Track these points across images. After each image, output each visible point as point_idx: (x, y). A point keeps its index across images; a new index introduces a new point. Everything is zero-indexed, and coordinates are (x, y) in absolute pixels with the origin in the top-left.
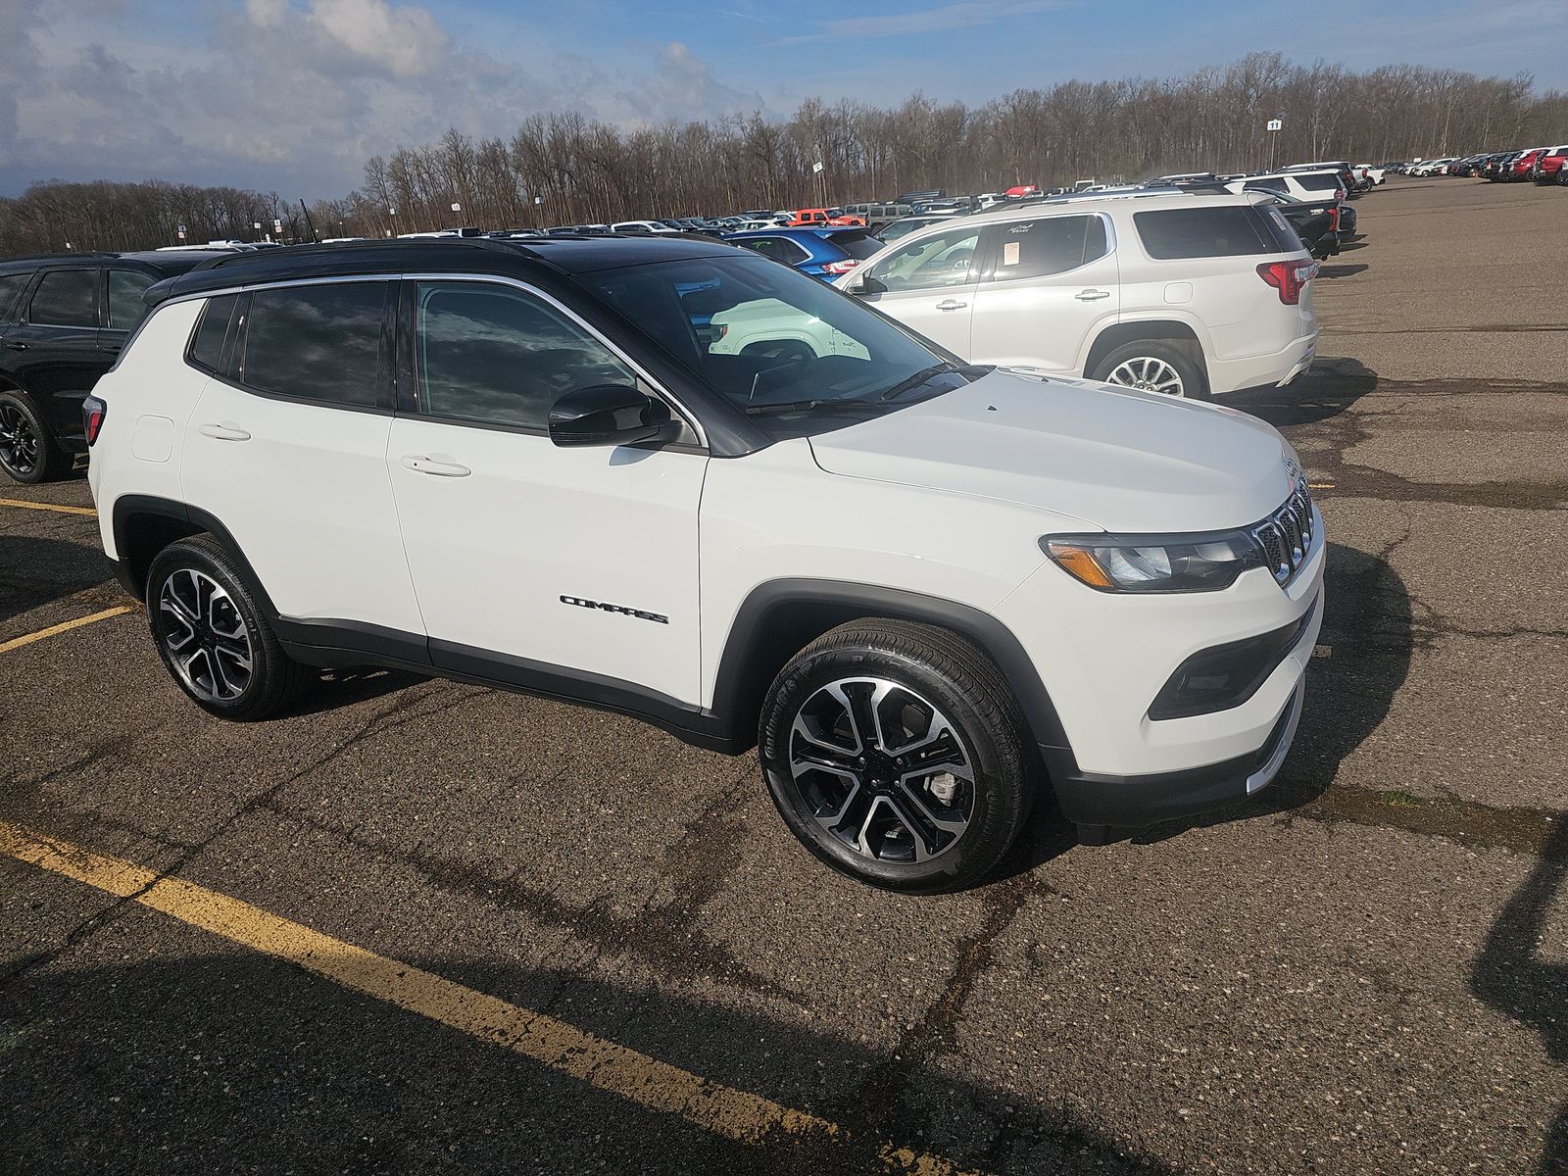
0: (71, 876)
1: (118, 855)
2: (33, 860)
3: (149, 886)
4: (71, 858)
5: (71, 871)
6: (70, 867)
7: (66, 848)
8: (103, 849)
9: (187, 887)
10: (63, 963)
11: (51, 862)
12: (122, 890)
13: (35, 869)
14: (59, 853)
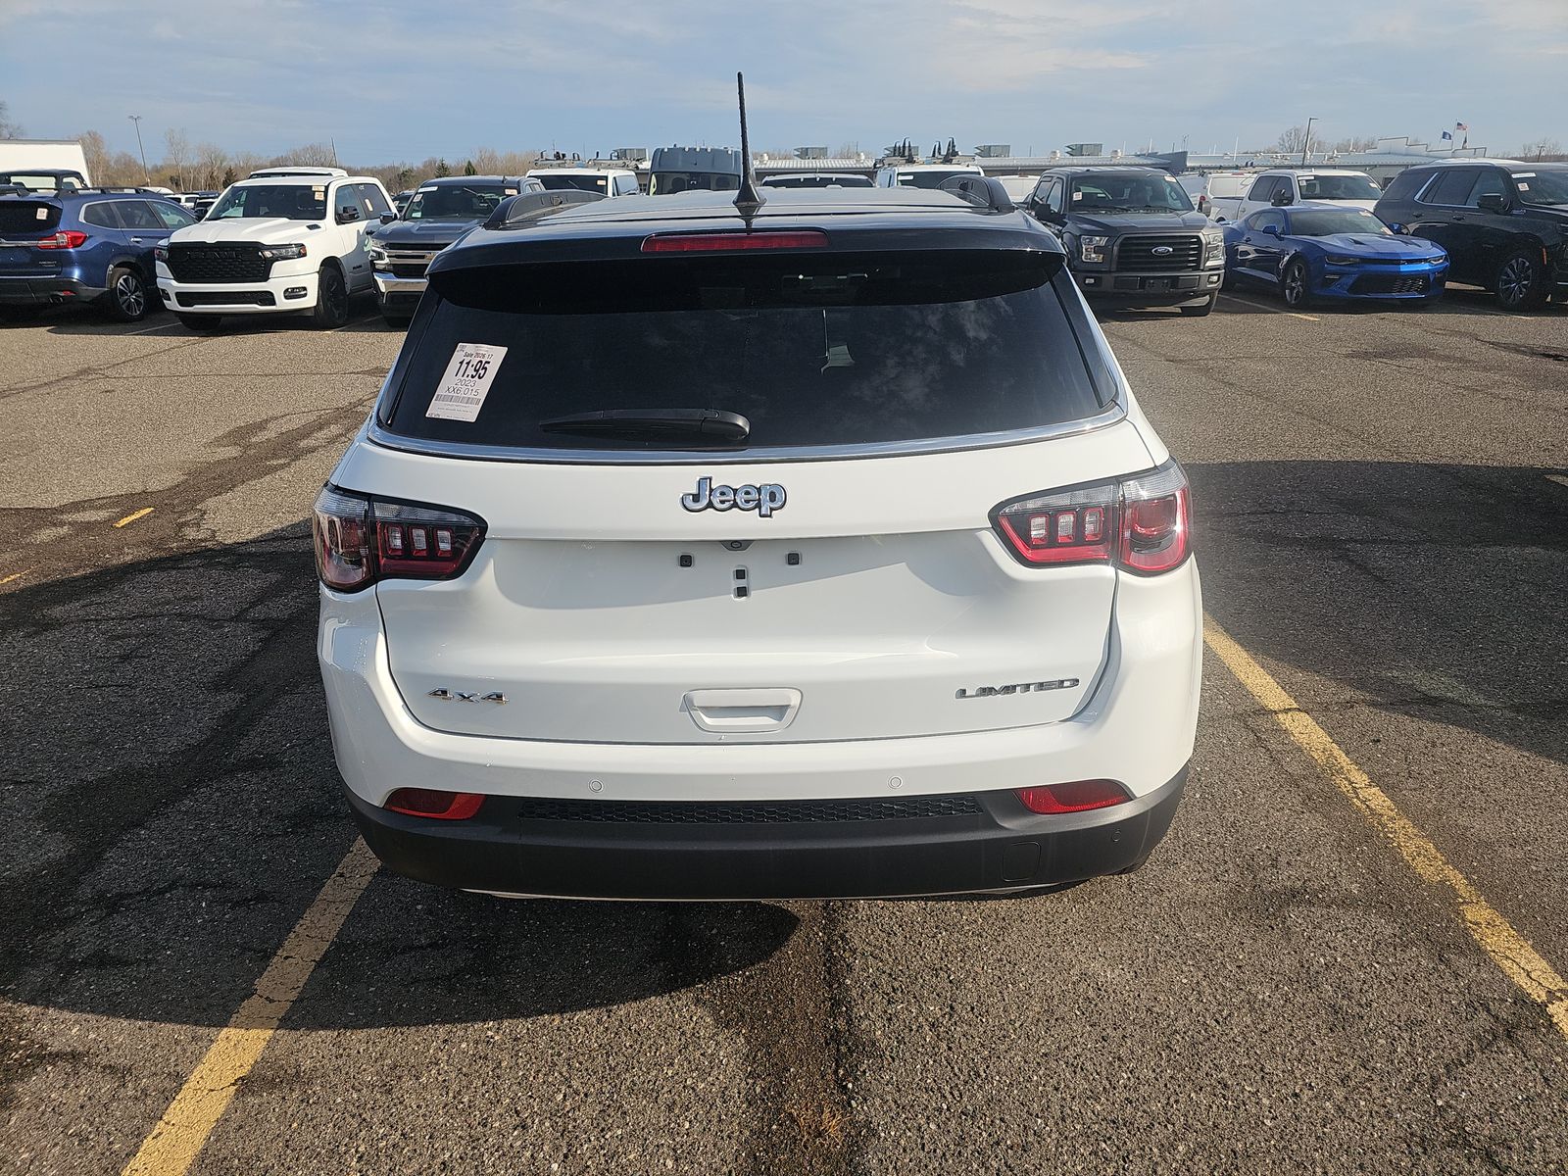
0: (1343, 755)
1: (1300, 749)
2: (1375, 790)
3: (1286, 711)
4: (1340, 771)
5: (1343, 760)
6: (1344, 764)
7: (1345, 786)
8: (1311, 764)
9: (1260, 697)
10: (1359, 695)
11: (1360, 779)
12: (1306, 718)
13: (1376, 780)
14: (1351, 783)
